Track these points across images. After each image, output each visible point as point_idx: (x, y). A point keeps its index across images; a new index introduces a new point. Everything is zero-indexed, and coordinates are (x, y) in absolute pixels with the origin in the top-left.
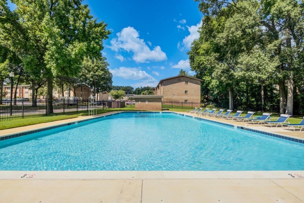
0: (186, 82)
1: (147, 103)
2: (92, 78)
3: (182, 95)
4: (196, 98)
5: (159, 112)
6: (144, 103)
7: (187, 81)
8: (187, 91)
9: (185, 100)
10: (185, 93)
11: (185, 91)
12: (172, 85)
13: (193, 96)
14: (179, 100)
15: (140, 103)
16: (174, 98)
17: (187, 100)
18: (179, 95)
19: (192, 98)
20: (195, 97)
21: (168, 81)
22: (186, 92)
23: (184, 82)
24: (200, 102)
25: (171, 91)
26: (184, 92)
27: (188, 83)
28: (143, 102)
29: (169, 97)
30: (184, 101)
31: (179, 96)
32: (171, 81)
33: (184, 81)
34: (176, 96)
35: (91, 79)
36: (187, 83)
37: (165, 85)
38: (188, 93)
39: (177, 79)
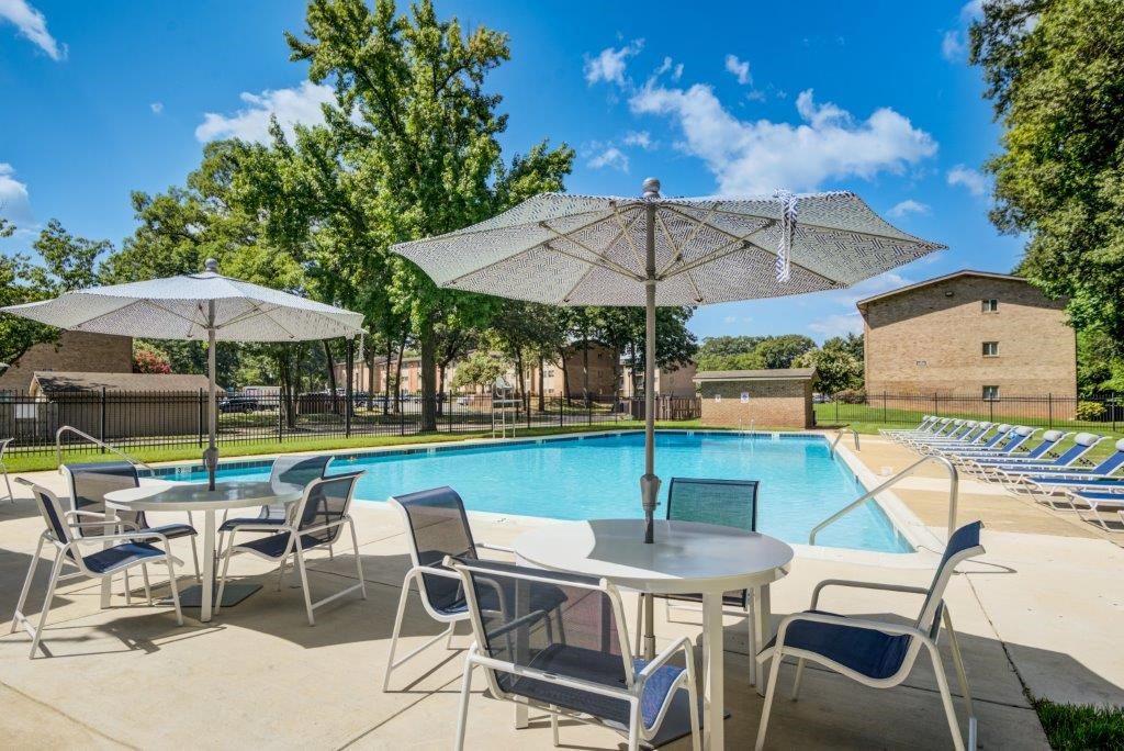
0: (985, 302)
1: (745, 400)
2: (606, 318)
3: (967, 364)
4: (1048, 376)
5: (770, 435)
6: (734, 400)
7: (991, 295)
8: (995, 344)
9: (986, 389)
10: (985, 351)
11: (986, 346)
12: (912, 320)
13: (1027, 368)
14: (949, 386)
15: (718, 400)
16: (921, 379)
17: (995, 388)
18: (948, 363)
19: (1023, 374)
20: (1042, 368)
21: (892, 304)
22: (987, 348)
23: (978, 304)
24: (1073, 393)
25: (904, 347)
26: (980, 348)
27: (1000, 306)
28: (730, 397)
29: (899, 376)
30: (980, 392)
31: (949, 371)
32: (905, 304)
33: (976, 300)
34: (934, 371)
35: (601, 322)
36: (994, 307)
37: (877, 327)
38: (998, 355)
39: (937, 291)
